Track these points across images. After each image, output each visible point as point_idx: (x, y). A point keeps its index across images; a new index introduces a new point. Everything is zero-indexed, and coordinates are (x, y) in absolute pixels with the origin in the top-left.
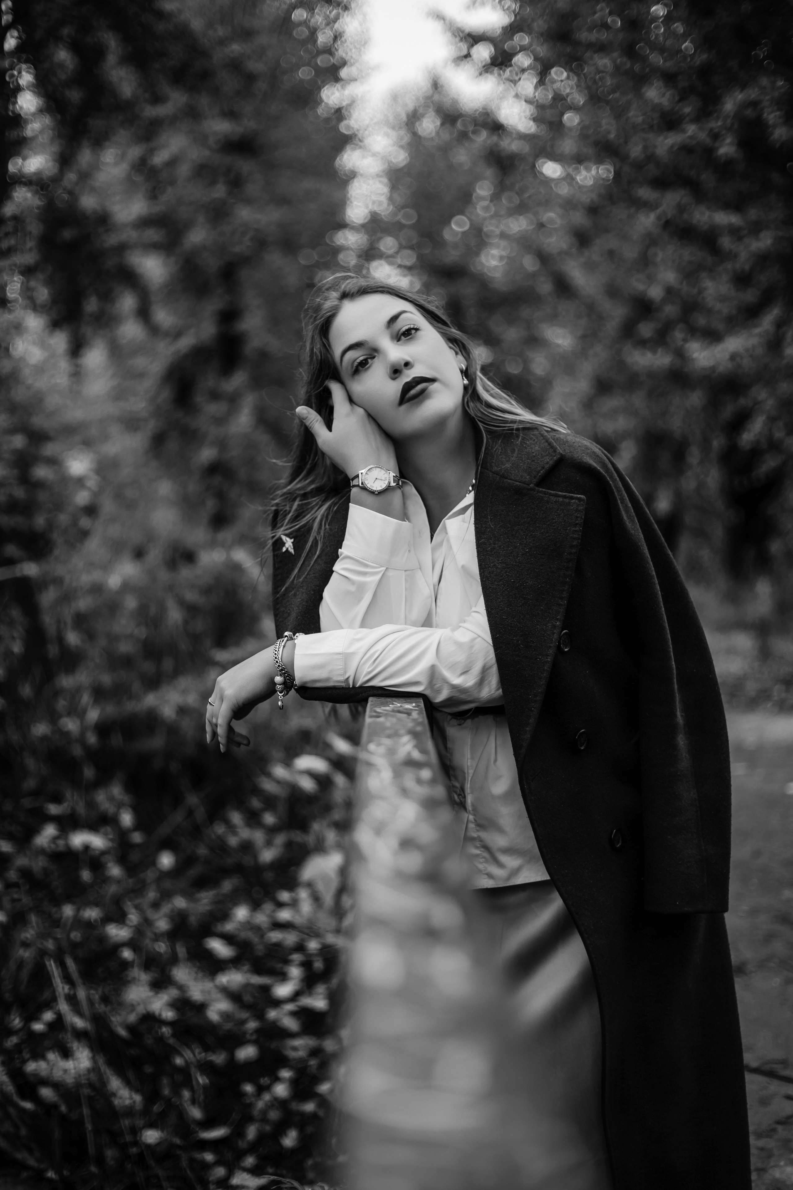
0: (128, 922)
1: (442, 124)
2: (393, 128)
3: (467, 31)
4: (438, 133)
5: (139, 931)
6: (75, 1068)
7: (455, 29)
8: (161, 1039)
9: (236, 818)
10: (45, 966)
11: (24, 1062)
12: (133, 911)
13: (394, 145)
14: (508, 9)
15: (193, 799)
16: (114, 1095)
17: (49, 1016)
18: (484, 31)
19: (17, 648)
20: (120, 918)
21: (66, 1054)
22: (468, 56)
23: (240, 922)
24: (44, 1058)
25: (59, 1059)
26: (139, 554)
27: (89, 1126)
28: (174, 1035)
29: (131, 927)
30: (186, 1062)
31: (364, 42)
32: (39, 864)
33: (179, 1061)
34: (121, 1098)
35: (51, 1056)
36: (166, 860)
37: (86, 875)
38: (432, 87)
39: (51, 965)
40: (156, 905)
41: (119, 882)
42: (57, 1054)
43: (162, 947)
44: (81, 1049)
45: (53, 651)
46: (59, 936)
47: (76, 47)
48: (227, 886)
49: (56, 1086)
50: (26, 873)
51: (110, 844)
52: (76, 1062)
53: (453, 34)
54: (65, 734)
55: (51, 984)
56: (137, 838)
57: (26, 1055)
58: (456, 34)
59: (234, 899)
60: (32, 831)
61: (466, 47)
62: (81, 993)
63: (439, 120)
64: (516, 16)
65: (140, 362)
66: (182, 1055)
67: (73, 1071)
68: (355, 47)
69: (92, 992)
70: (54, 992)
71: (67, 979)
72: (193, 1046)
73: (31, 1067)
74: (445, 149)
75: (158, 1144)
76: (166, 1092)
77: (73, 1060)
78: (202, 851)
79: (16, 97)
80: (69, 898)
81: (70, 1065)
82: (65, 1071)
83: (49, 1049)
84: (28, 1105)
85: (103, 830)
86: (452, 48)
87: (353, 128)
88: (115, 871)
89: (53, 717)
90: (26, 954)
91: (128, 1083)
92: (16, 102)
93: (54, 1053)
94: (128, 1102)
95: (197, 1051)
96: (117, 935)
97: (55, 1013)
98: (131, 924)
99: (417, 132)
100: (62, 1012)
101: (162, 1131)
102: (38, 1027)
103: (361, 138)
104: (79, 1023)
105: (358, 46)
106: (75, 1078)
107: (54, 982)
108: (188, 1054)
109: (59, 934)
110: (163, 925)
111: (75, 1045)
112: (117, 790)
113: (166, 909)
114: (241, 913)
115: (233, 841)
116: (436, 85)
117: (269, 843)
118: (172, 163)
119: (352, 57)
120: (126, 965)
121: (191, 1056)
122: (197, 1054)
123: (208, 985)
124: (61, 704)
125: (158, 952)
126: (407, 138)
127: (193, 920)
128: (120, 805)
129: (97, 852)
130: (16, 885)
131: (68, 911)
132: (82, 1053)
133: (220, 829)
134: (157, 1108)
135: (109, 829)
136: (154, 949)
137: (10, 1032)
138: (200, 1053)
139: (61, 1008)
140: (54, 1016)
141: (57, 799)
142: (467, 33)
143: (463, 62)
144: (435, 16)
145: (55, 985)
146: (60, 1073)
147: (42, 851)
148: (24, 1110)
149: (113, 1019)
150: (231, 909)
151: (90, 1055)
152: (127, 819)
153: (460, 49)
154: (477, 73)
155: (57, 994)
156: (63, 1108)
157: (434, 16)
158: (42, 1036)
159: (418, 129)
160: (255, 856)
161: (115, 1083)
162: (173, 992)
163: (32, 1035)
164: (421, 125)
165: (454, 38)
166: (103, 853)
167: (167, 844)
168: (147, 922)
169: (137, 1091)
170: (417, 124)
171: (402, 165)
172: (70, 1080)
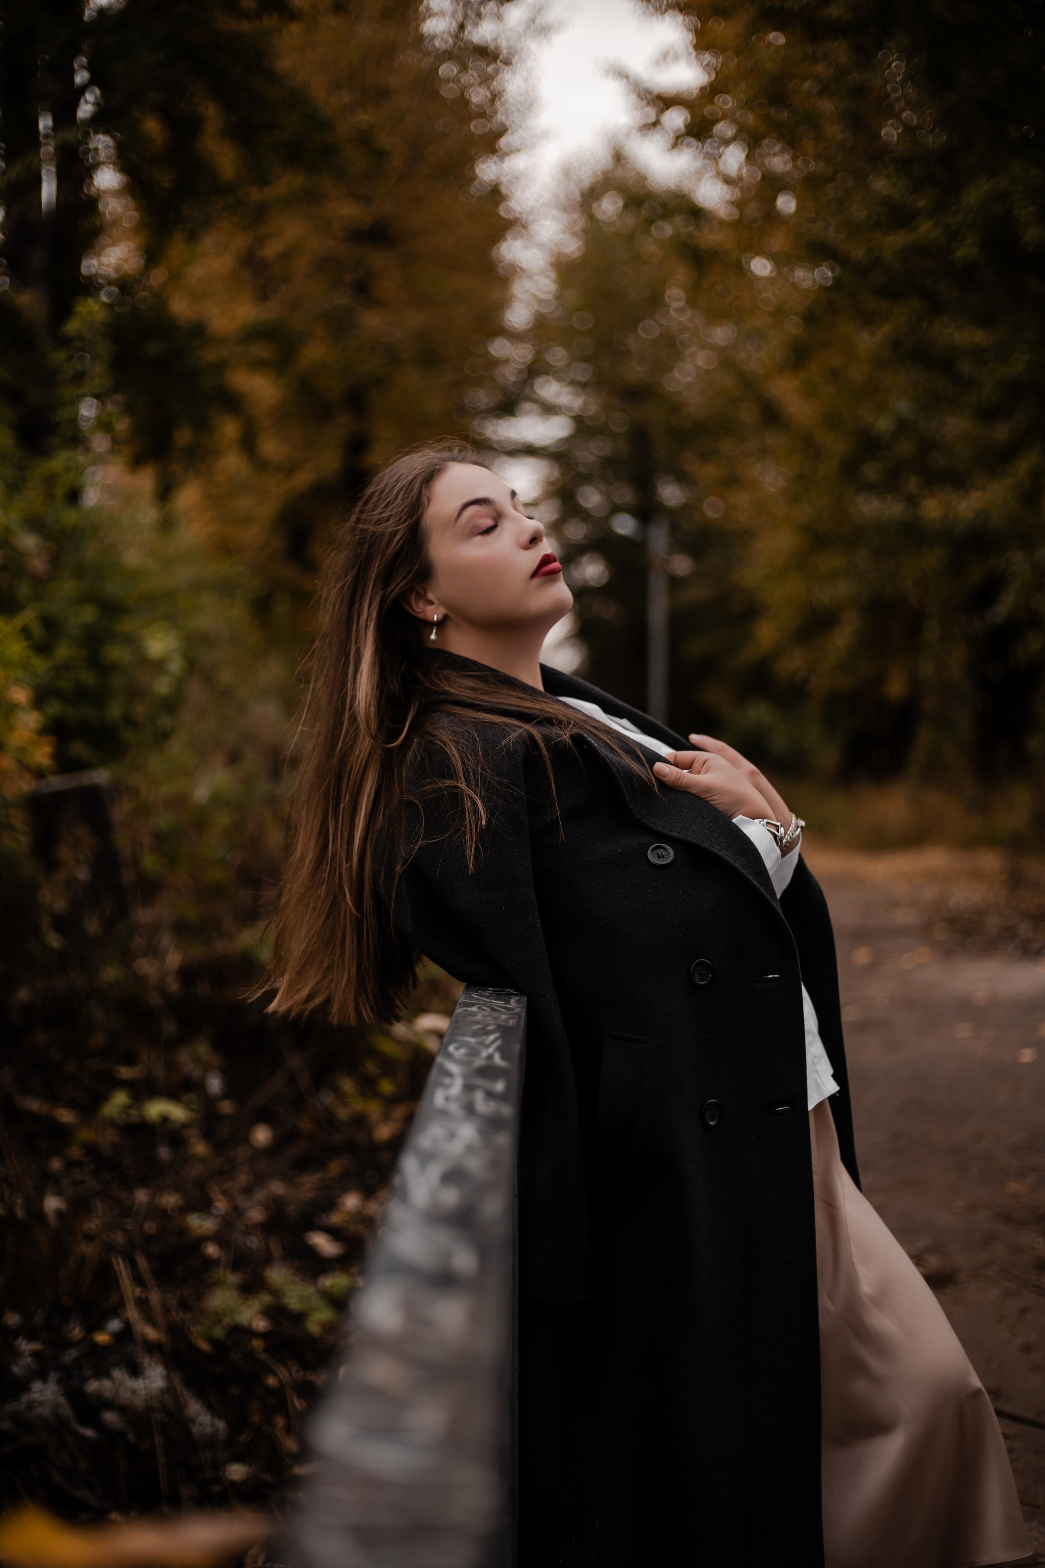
0: (214, 1211)
1: (626, 206)
2: (565, 210)
3: (656, 93)
4: (620, 216)
5: (227, 1222)
6: (146, 1389)
7: (641, 89)
8: (250, 1354)
9: (347, 1085)
10: (111, 1264)
11: (85, 1380)
12: (221, 1197)
13: (564, 232)
14: (707, 65)
15: (295, 1061)
16: (193, 1421)
17: (115, 1325)
18: (678, 92)
19: (82, 874)
20: (204, 1206)
21: (136, 1371)
22: (656, 124)
23: (349, 1213)
24: (108, 1375)
25: (126, 1377)
26: (234, 758)
27: (161, 1459)
28: (266, 1350)
29: (217, 1216)
30: (281, 1382)
31: (529, 105)
32: (107, 1139)
33: (271, 1381)
34: (201, 1425)
35: (118, 1374)
36: (262, 1135)
37: (164, 1153)
38: (613, 159)
39: (118, 1264)
40: (248, 1191)
41: (203, 1161)
42: (124, 1370)
43: (254, 1242)
44: (153, 1365)
45: (128, 876)
46: (129, 1227)
47: (166, 115)
48: (335, 1168)
49: (123, 1409)
50: (91, 1150)
51: (193, 1115)
52: (147, 1381)
53: (639, 96)
54: (141, 979)
55: (118, 1287)
56: (227, 1107)
57: (87, 1372)
58: (642, 96)
59: (343, 1185)
60: (99, 1099)
61: (654, 112)
62: (155, 1298)
63: (622, 200)
64: (717, 74)
65: (245, 504)
66: (275, 1374)
67: (143, 1392)
68: (519, 111)
69: (169, 1295)
70: (121, 1296)
71: (138, 1280)
72: (289, 1363)
73: (93, 1386)
74: (629, 238)
75: (245, 1482)
76: (256, 1418)
77: (144, 1378)
78: (306, 1125)
79: (91, 178)
80: (143, 1182)
81: (139, 1384)
82: (134, 1392)
83: (115, 1365)
84: (89, 1432)
85: (185, 1098)
86: (637, 113)
87: (514, 211)
88: (200, 1148)
89: (127, 959)
90: (87, 1249)
91: (210, 1407)
92: (92, 184)
93: (121, 1370)
94: (209, 1430)
95: (294, 1370)
96: (200, 1227)
97: (123, 1322)
98: (217, 1213)
99: (594, 214)
100: (131, 1320)
101: (250, 1466)
102: (102, 1338)
103: (524, 223)
104: (152, 1334)
105: (521, 109)
106: (146, 1400)
107: (121, 1283)
108: (283, 1373)
109: (129, 1224)
110: (256, 1215)
111: (146, 1361)
112: (203, 1049)
113: (260, 1195)
114: (351, 1201)
115: (343, 1113)
116: (619, 157)
117: (386, 1117)
118: (287, 255)
119: (513, 122)
120: (210, 1263)
121: (287, 1375)
122: (293, 1372)
123: (310, 1290)
124: (138, 942)
125: (250, 1247)
126: (581, 224)
127: (292, 1210)
128: (206, 1068)
129: (178, 1125)
130: (78, 1164)
131: (142, 1196)
132: (154, 1370)
133: (327, 1098)
134: (244, 1438)
135: (192, 1097)
136: (245, 1244)
137: (68, 1344)
138: (297, 1372)
139: (130, 1316)
140: (122, 1325)
141: (130, 1060)
142: (656, 95)
143: (650, 132)
144: (617, 74)
145: (122, 1288)
146: (128, 1394)
147: (111, 1123)
148: (84, 1438)
149: (193, 1329)
150: (339, 1197)
151: (164, 1373)
152: (215, 1084)
153: (647, 116)
154: (669, 145)
155: (126, 1299)
156: (131, 1437)
157: (615, 74)
158: (106, 1349)
159: (595, 211)
160: (370, 1132)
161: (194, 1407)
162: (266, 1298)
163: (95, 1348)
164: (599, 206)
165: (640, 101)
166: (185, 1126)
167: (263, 1116)
168: (237, 1212)
169: (220, 1417)
170: (595, 205)
171: (577, 255)
172: (139, 1402)
